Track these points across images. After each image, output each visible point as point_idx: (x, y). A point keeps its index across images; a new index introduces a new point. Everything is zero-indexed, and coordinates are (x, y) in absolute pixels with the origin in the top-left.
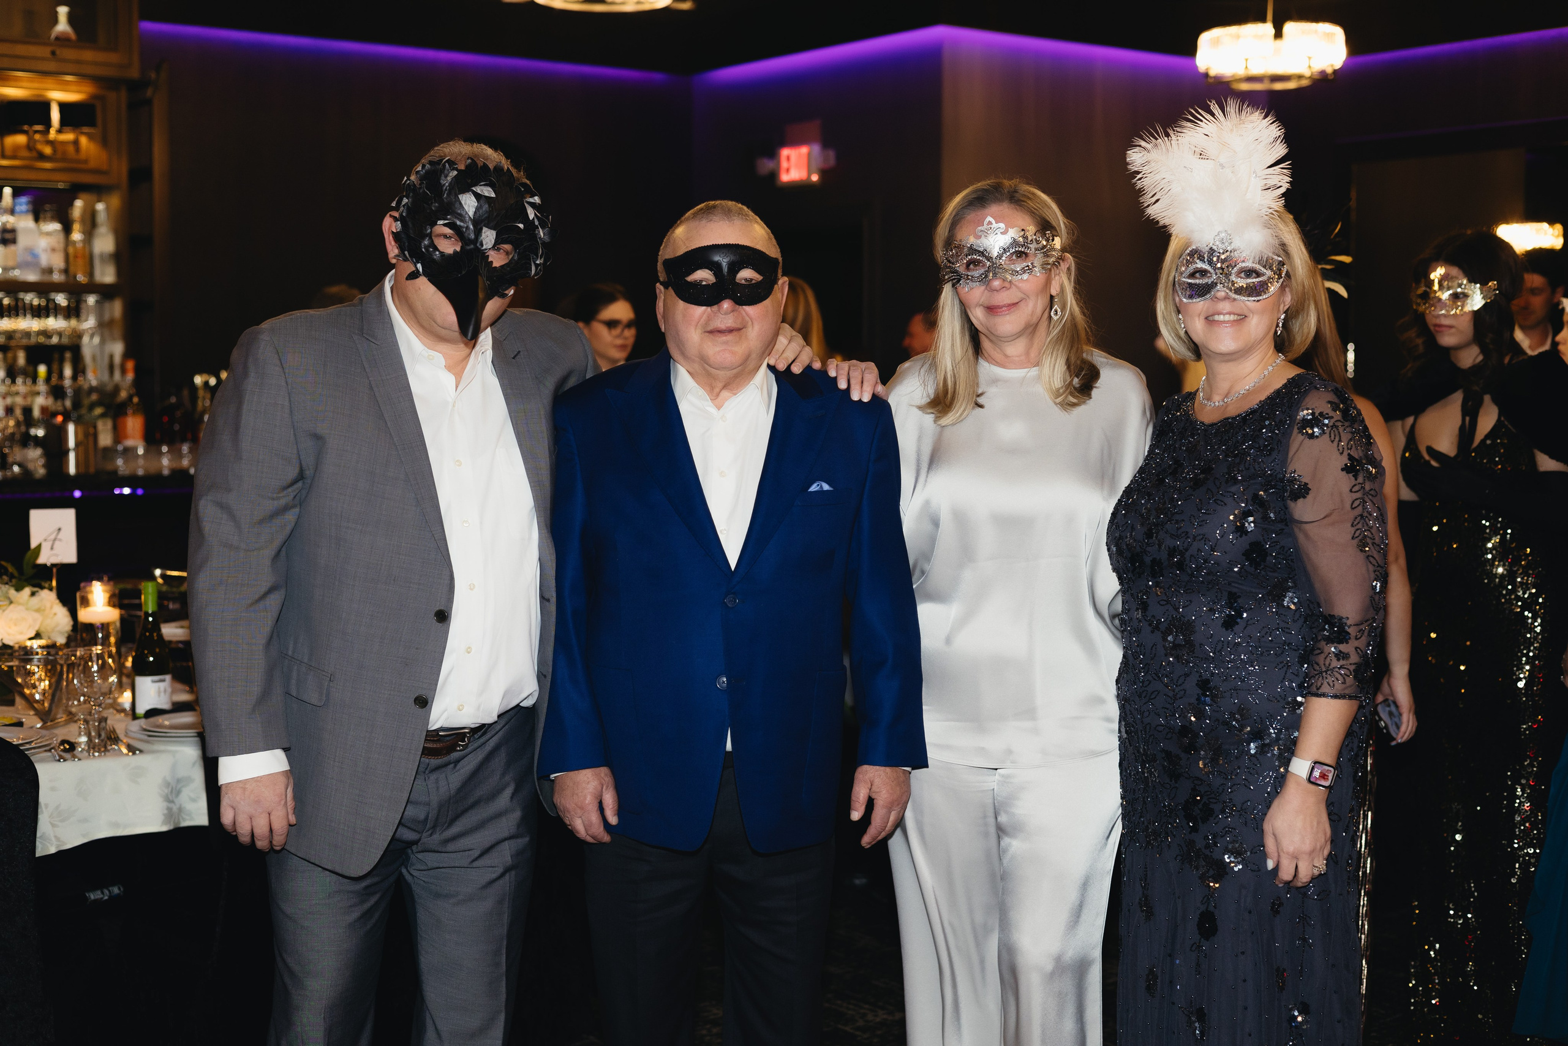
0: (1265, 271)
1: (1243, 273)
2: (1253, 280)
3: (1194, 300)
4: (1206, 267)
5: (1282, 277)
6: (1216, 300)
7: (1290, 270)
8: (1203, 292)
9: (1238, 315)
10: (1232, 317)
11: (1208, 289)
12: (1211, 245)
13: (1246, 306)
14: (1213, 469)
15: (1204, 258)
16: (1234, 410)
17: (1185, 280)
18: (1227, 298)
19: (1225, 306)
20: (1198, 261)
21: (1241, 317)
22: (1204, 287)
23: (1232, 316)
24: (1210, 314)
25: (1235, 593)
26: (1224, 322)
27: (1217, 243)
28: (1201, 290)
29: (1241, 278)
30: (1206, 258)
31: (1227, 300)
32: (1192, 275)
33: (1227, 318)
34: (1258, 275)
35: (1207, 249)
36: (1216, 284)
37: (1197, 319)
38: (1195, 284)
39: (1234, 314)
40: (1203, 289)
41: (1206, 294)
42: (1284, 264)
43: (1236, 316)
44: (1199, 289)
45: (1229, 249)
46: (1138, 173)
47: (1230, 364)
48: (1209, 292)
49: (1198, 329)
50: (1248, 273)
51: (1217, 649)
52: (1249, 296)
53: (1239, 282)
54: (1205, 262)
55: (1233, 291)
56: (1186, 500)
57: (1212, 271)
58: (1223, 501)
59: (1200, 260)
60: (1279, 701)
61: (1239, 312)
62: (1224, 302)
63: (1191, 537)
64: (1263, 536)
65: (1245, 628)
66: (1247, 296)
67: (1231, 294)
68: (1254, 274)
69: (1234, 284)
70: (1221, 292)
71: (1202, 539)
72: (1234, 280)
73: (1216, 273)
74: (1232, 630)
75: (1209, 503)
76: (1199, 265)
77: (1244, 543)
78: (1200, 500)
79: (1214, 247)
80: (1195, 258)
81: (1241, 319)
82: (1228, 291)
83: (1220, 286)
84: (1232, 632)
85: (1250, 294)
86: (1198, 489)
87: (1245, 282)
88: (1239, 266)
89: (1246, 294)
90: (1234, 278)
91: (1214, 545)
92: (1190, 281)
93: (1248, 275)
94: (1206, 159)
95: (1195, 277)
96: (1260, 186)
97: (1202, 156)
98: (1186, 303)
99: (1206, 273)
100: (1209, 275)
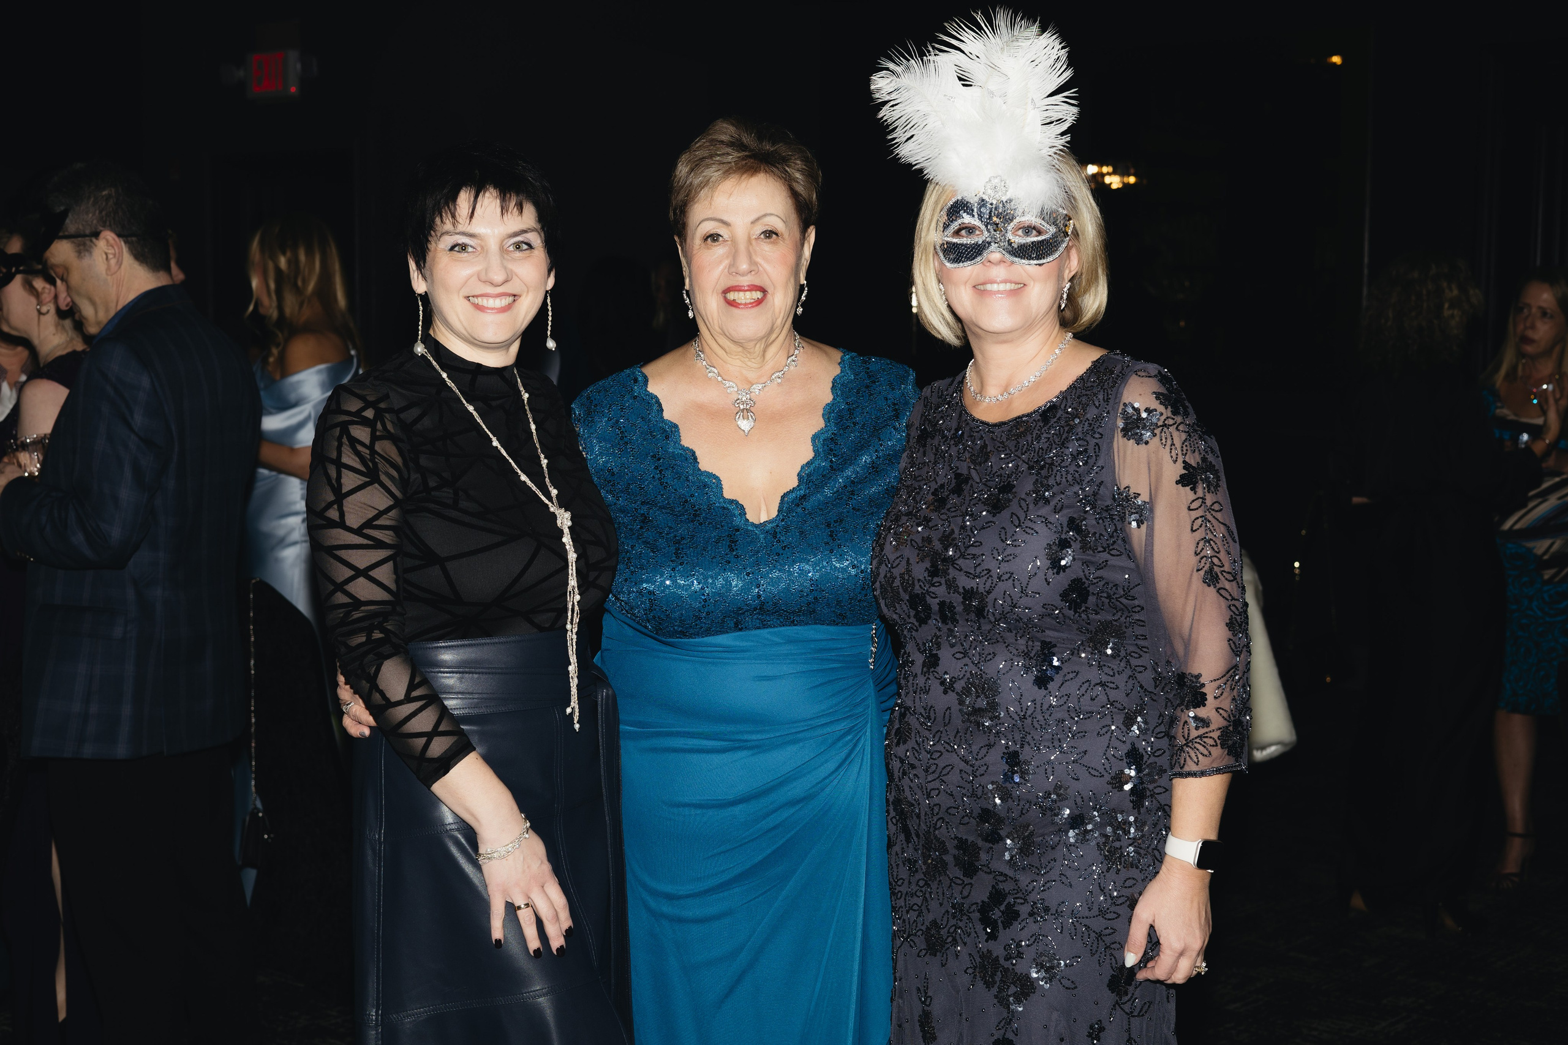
0: (1048, 227)
1: (1021, 231)
2: (1033, 238)
3: (961, 264)
4: (975, 223)
5: (1068, 235)
6: (988, 264)
7: (1077, 226)
8: (973, 254)
9: (1016, 283)
10: (1009, 286)
11: (979, 250)
12: (981, 193)
13: (1025, 271)
14: (1014, 486)
15: (973, 210)
16: (1023, 406)
17: (948, 239)
18: (1002, 261)
19: (999, 272)
20: (965, 215)
21: (1020, 286)
22: (974, 248)
23: (1008, 284)
24: (981, 281)
25: (1051, 642)
26: (999, 292)
27: (989, 191)
28: (970, 252)
29: (1018, 234)
30: (975, 210)
31: (1002, 264)
32: (957, 233)
33: (1002, 287)
34: (1040, 233)
35: (976, 199)
36: (989, 243)
37: (962, 288)
38: (962, 245)
39: (1011, 282)
40: (972, 251)
41: (976, 257)
42: (1070, 219)
43: (1013, 285)
44: (966, 251)
45: (1004, 199)
46: (885, 103)
47: (1005, 346)
48: (980, 254)
49: (965, 300)
50: (1028, 229)
51: (1029, 713)
52: (1030, 258)
53: (1017, 241)
54: (973, 216)
55: (1010, 253)
56: (984, 528)
57: (983, 227)
58: (1032, 529)
59: (968, 214)
60: (1103, 776)
61: (1017, 279)
62: (998, 267)
63: (995, 576)
64: (1084, 572)
65: (1062, 685)
66: (1027, 258)
67: (1007, 256)
68: (1034, 232)
69: (1010, 243)
70: (995, 253)
71: (1009, 578)
72: (1011, 238)
73: (988, 231)
74: (1046, 689)
75: (1015, 532)
76: (967, 219)
77: (1062, 581)
78: (1003, 528)
79: (985, 197)
80: (960, 211)
81: (1019, 289)
82: (1004, 252)
83: (994, 246)
84: (1046, 691)
85: (1030, 256)
86: (999, 513)
87: (1024, 242)
88: (1015, 221)
89: (1025, 256)
90: (1010, 236)
91: (1024, 585)
92: (955, 241)
93: (1027, 232)
94: (971, 85)
95: (960, 235)
96: (1039, 119)
97: (964, 81)
98: (950, 269)
99: (974, 230)
100: (978, 232)
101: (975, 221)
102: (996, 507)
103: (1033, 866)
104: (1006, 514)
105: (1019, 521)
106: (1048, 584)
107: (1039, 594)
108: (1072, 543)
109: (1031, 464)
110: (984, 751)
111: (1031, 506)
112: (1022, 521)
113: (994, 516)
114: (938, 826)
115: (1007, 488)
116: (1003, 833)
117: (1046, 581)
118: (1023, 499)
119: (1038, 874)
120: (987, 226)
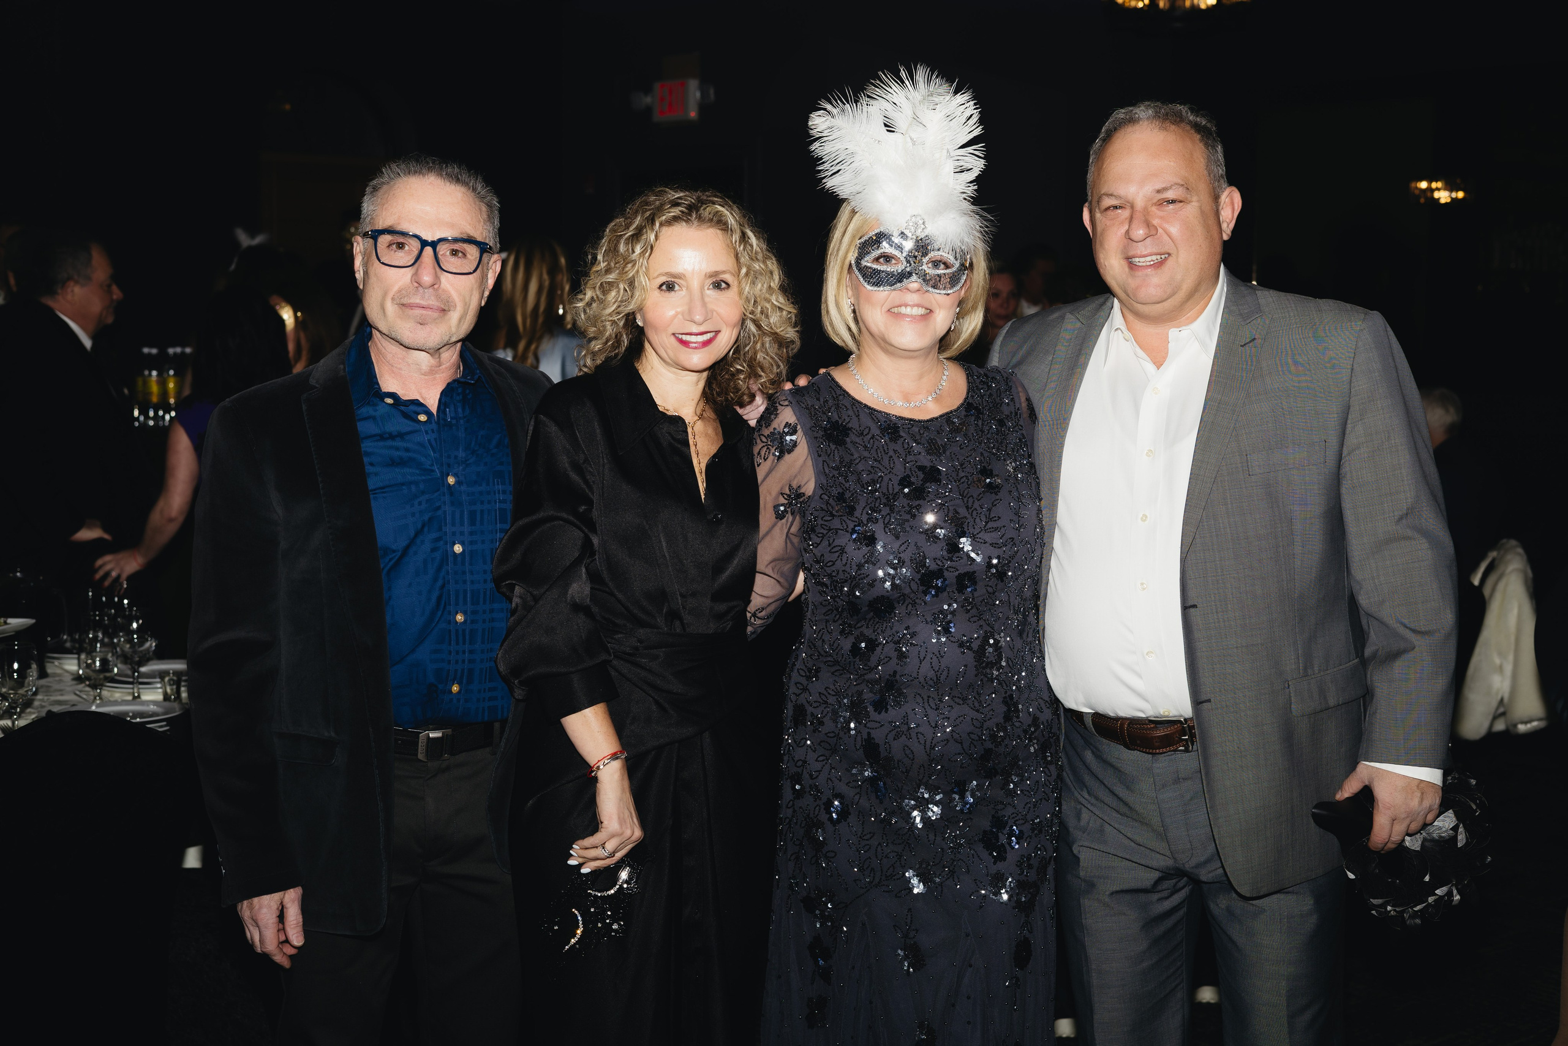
0: (955, 261)
1: (931, 264)
2: (942, 271)
3: (880, 288)
8: (892, 281)
9: (926, 309)
12: (903, 229)
17: (869, 265)
19: (914, 298)
20: (885, 244)
21: (929, 311)
22: (893, 275)
23: (918, 309)
24: (893, 305)
26: (910, 315)
27: (910, 228)
28: (888, 279)
29: (931, 267)
32: (877, 260)
33: (913, 311)
34: (947, 266)
35: (896, 231)
36: (908, 273)
37: (878, 309)
38: (882, 271)
40: (891, 277)
41: (896, 283)
43: (923, 309)
44: (884, 277)
48: (900, 282)
49: (878, 320)
50: (939, 263)
52: (939, 288)
53: (930, 272)
55: (925, 282)
62: (915, 294)
66: (937, 288)
67: (923, 285)
68: (943, 266)
69: (925, 275)
70: (912, 282)
72: (926, 269)
76: (887, 248)
80: (880, 240)
81: (927, 314)
82: (920, 282)
83: (915, 277)
85: (940, 286)
87: (936, 273)
88: (930, 255)
89: (936, 286)
92: (875, 266)
93: (935, 265)
94: (894, 132)
95: (879, 262)
96: (952, 167)
97: (889, 127)
98: (869, 291)
99: (889, 261)
100: (894, 261)
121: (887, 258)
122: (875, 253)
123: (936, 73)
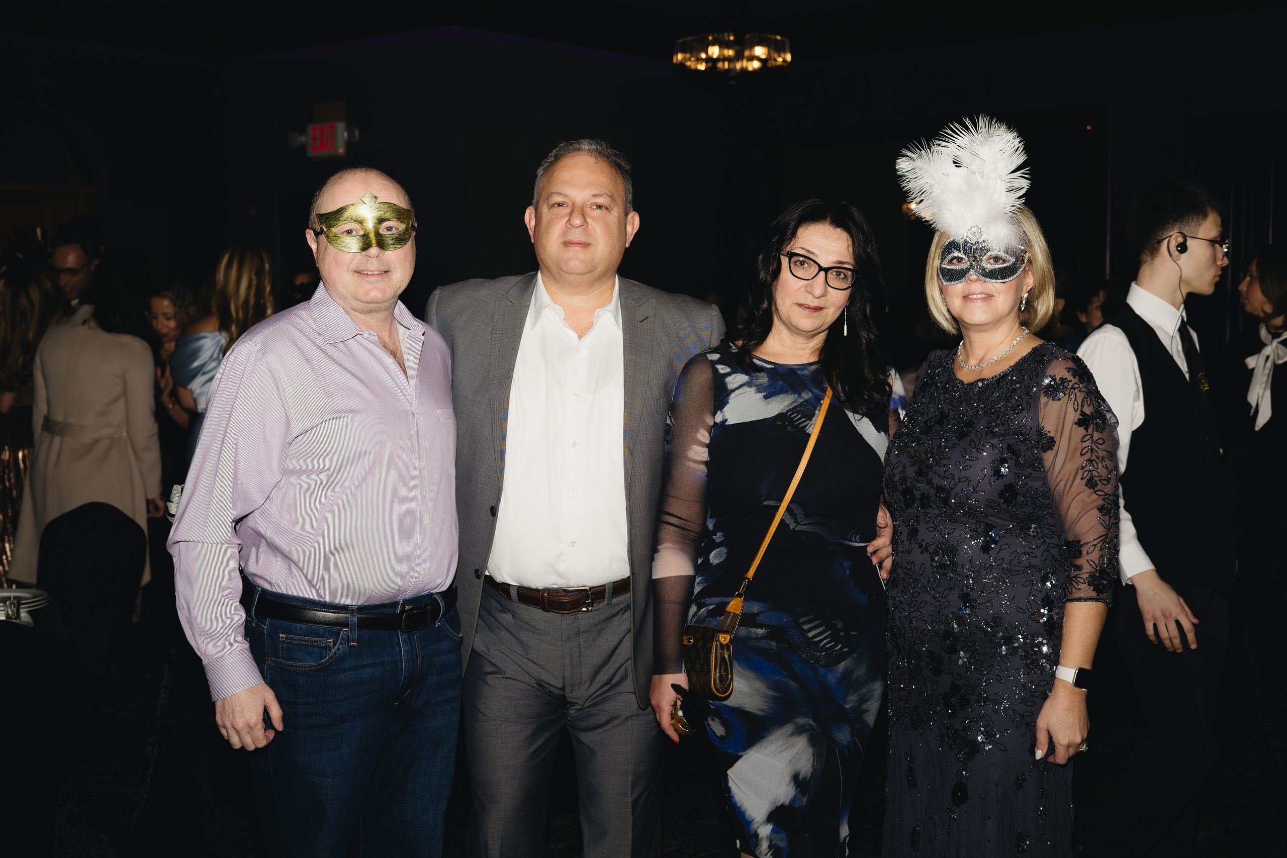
0: (1011, 257)
1: (992, 260)
2: (1000, 265)
3: (952, 283)
5: (1024, 263)
6: (969, 283)
7: (1031, 256)
8: (960, 276)
9: (988, 294)
10: (983, 296)
11: (964, 273)
13: (994, 286)
17: (945, 266)
18: (978, 280)
19: (976, 287)
20: (955, 251)
21: (990, 295)
22: (960, 272)
24: (966, 293)
25: (991, 524)
26: (977, 299)
27: (970, 236)
28: (958, 275)
29: (990, 263)
30: (961, 248)
31: (979, 282)
32: (950, 262)
33: (979, 296)
34: (1005, 262)
35: (962, 241)
36: (970, 269)
37: (956, 298)
38: (952, 270)
39: (984, 293)
40: (960, 274)
41: (962, 278)
42: (1026, 252)
43: (986, 295)
44: (956, 274)
45: (979, 240)
46: (906, 177)
47: (982, 334)
48: (964, 276)
49: (958, 305)
50: (996, 259)
51: (976, 569)
52: (997, 278)
53: (988, 267)
54: (960, 252)
55: (983, 276)
56: (952, 448)
57: (967, 259)
58: (983, 450)
59: (957, 250)
60: (1026, 612)
61: (988, 292)
62: (976, 283)
63: (957, 479)
64: (1015, 479)
65: (999, 552)
66: (995, 279)
67: (981, 277)
68: (1001, 261)
69: (984, 269)
70: (973, 275)
71: (966, 481)
72: (984, 265)
73: (969, 260)
74: (988, 554)
75: (972, 451)
76: (956, 254)
77: (999, 485)
78: (964, 448)
79: (968, 240)
80: (952, 248)
81: (989, 297)
82: (979, 275)
83: (972, 271)
84: (988, 556)
85: (997, 277)
86: (962, 439)
87: (993, 268)
88: (989, 254)
89: (994, 277)
90: (984, 264)
91: (975, 486)
92: (949, 267)
93: (996, 261)
94: (961, 166)
95: (953, 263)
96: (1005, 188)
97: (957, 164)
98: (946, 285)
99: (961, 261)
100: (964, 261)
101: (961, 255)
102: (961, 435)
103: (978, 669)
104: (967, 440)
105: (975, 444)
106: (991, 486)
107: (984, 492)
108: (1009, 460)
109: (986, 409)
110: (946, 592)
111: (984, 436)
112: (977, 444)
113: (959, 441)
114: (917, 642)
115: (970, 424)
116: (958, 647)
117: (990, 484)
118: (979, 431)
119: (981, 675)
120: (969, 258)
121: (960, 260)
122: (949, 257)
123: (995, 120)
